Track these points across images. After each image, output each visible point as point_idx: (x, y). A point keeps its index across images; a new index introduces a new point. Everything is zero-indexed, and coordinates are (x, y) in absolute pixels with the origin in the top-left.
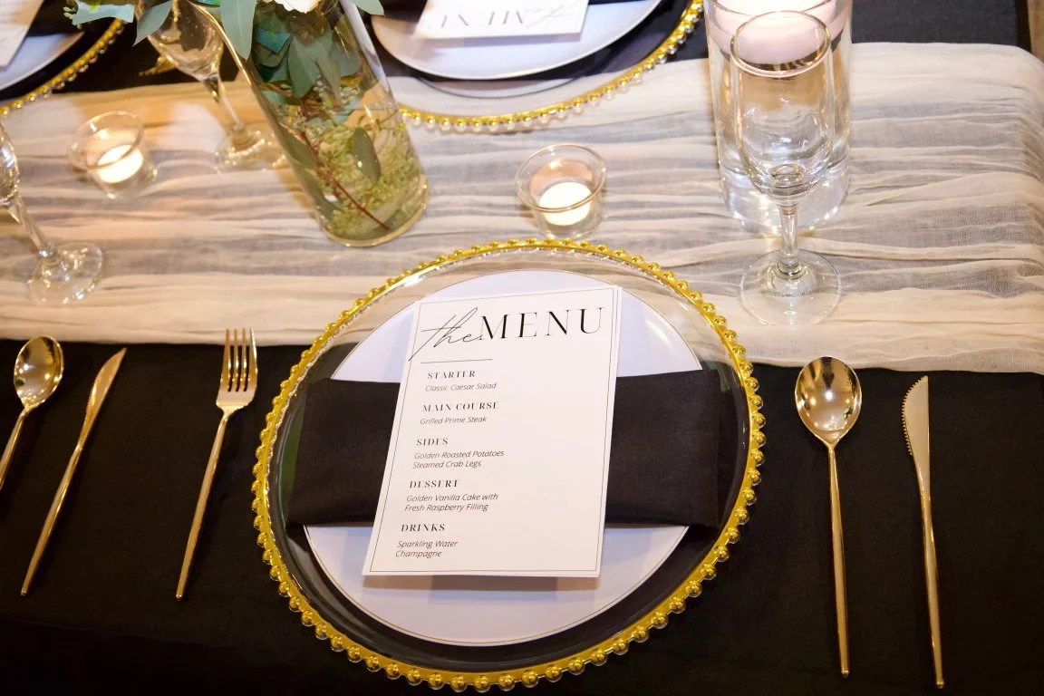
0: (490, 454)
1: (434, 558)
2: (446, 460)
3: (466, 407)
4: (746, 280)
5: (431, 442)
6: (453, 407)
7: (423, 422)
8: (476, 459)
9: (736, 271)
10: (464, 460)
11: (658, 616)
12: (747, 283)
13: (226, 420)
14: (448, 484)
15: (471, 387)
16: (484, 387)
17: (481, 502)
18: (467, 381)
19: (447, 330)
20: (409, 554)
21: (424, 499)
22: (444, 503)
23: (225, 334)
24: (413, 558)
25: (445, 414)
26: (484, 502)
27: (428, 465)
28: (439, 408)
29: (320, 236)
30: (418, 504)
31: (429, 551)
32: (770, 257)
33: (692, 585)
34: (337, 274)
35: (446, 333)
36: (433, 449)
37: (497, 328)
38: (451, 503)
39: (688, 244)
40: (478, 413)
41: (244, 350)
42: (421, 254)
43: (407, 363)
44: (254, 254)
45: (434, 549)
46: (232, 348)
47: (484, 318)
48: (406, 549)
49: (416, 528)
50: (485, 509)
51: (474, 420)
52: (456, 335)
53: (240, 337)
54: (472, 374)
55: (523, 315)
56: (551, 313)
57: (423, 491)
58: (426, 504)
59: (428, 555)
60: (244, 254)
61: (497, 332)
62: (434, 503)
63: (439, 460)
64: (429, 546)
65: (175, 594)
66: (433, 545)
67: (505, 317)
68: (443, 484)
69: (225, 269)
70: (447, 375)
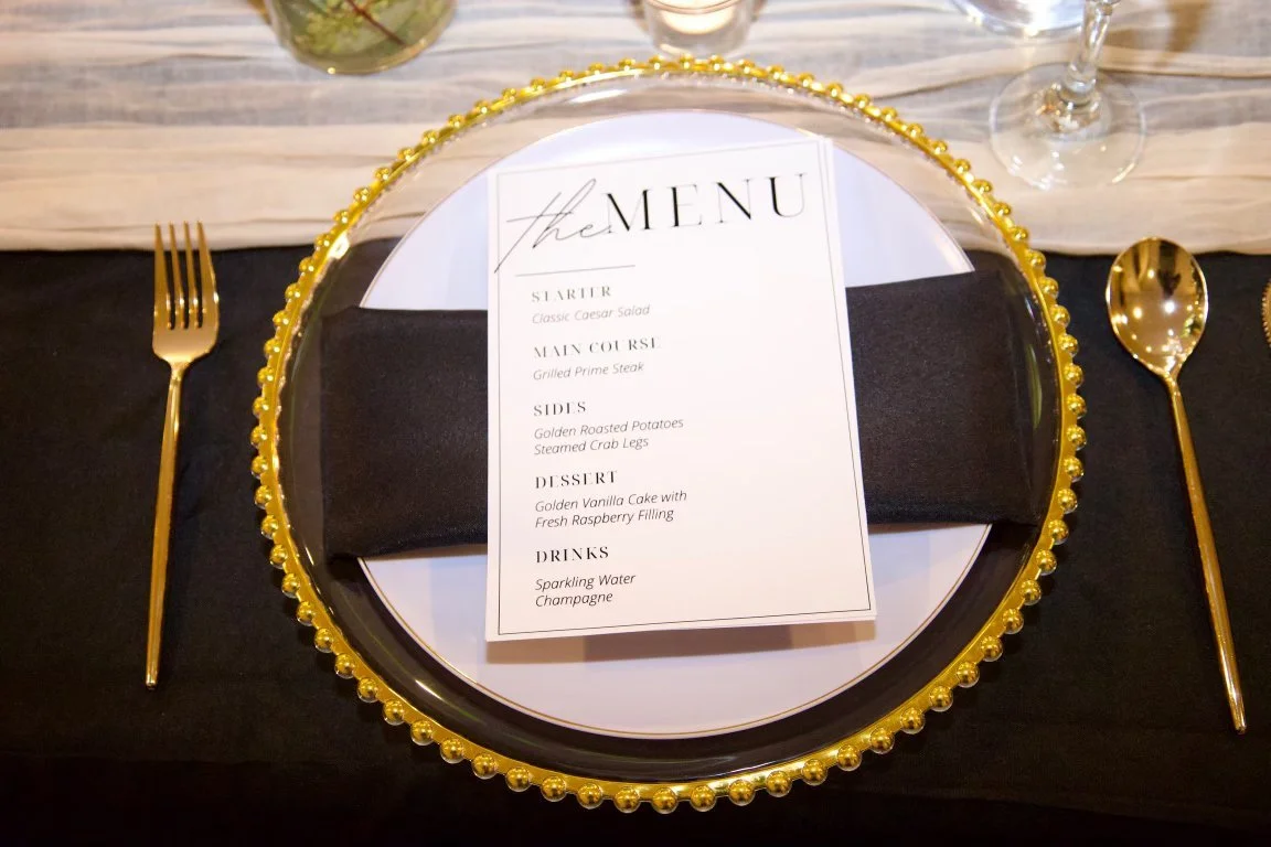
0: (659, 425)
1: (601, 604)
2: (588, 438)
3: (606, 347)
4: (998, 115)
5: (558, 409)
6: (584, 349)
7: (538, 376)
8: (636, 434)
9: (976, 102)
10: (619, 436)
11: (963, 668)
12: (1001, 120)
13: (179, 379)
14: (599, 478)
15: (608, 314)
16: (629, 312)
17: (659, 506)
18: (598, 304)
19: (552, 218)
20: (559, 601)
21: (564, 505)
22: (600, 511)
23: (154, 230)
24: (566, 607)
25: (572, 361)
26: (667, 506)
27: (559, 449)
28: (561, 352)
29: (282, 56)
30: (556, 514)
31: (590, 593)
32: (1027, 78)
33: (1008, 615)
34: (323, 121)
35: (551, 223)
36: (561, 421)
37: (634, 213)
38: (612, 510)
39: (895, 58)
40: (626, 356)
41: (190, 258)
42: (460, 84)
43: (492, 277)
44: (171, 88)
45: (598, 589)
46: (168, 255)
47: (610, 196)
48: (552, 593)
49: (561, 556)
50: (669, 516)
51: (624, 369)
52: (568, 225)
53: (180, 236)
54: (605, 292)
55: (674, 189)
56: (721, 185)
57: (559, 493)
58: (569, 514)
59: (592, 601)
60: (155, 88)
61: (637, 220)
62: (583, 512)
63: (578, 439)
64: (589, 584)
65: (145, 678)
66: (596, 583)
67: (645, 193)
68: (592, 479)
69: (123, 116)
70: (565, 295)
